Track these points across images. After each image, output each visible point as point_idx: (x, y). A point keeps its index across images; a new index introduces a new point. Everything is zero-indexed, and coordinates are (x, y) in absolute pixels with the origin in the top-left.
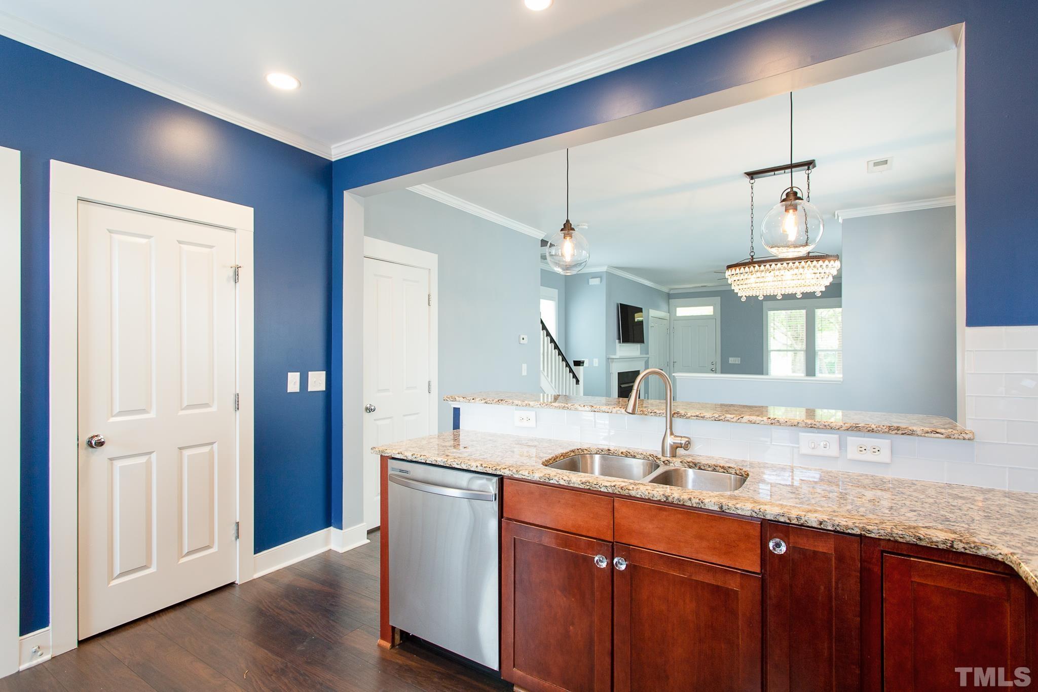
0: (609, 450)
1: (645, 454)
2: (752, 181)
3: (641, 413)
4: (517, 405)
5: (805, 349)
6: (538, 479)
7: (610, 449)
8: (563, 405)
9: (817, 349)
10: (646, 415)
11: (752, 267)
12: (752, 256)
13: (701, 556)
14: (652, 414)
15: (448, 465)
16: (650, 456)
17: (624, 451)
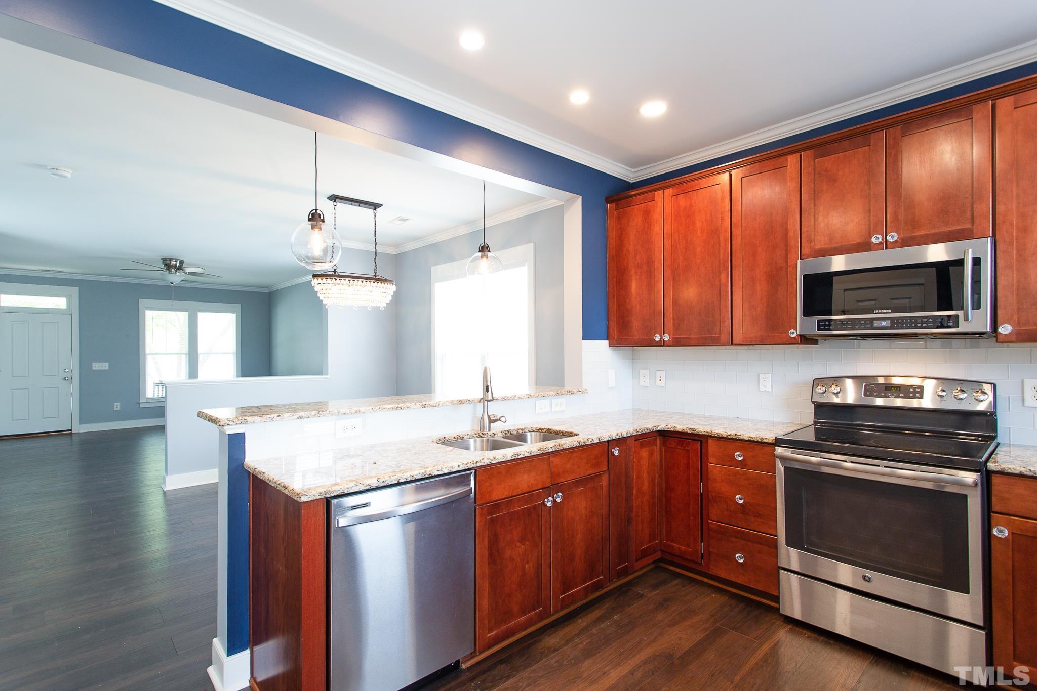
0: (445, 438)
1: (470, 434)
2: (335, 204)
3: (460, 402)
4: (345, 414)
5: (187, 352)
6: (511, 458)
7: (445, 436)
8: (396, 406)
9: (199, 351)
10: (463, 403)
11: (334, 280)
12: (335, 269)
13: (588, 473)
14: (468, 402)
15: (427, 476)
16: (476, 434)
17: (455, 435)
